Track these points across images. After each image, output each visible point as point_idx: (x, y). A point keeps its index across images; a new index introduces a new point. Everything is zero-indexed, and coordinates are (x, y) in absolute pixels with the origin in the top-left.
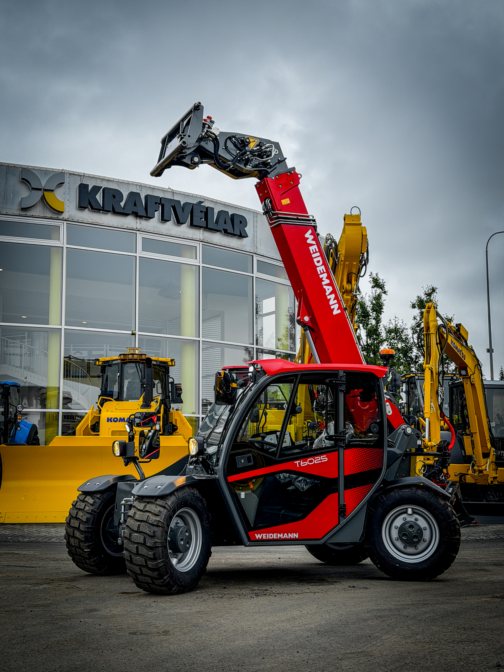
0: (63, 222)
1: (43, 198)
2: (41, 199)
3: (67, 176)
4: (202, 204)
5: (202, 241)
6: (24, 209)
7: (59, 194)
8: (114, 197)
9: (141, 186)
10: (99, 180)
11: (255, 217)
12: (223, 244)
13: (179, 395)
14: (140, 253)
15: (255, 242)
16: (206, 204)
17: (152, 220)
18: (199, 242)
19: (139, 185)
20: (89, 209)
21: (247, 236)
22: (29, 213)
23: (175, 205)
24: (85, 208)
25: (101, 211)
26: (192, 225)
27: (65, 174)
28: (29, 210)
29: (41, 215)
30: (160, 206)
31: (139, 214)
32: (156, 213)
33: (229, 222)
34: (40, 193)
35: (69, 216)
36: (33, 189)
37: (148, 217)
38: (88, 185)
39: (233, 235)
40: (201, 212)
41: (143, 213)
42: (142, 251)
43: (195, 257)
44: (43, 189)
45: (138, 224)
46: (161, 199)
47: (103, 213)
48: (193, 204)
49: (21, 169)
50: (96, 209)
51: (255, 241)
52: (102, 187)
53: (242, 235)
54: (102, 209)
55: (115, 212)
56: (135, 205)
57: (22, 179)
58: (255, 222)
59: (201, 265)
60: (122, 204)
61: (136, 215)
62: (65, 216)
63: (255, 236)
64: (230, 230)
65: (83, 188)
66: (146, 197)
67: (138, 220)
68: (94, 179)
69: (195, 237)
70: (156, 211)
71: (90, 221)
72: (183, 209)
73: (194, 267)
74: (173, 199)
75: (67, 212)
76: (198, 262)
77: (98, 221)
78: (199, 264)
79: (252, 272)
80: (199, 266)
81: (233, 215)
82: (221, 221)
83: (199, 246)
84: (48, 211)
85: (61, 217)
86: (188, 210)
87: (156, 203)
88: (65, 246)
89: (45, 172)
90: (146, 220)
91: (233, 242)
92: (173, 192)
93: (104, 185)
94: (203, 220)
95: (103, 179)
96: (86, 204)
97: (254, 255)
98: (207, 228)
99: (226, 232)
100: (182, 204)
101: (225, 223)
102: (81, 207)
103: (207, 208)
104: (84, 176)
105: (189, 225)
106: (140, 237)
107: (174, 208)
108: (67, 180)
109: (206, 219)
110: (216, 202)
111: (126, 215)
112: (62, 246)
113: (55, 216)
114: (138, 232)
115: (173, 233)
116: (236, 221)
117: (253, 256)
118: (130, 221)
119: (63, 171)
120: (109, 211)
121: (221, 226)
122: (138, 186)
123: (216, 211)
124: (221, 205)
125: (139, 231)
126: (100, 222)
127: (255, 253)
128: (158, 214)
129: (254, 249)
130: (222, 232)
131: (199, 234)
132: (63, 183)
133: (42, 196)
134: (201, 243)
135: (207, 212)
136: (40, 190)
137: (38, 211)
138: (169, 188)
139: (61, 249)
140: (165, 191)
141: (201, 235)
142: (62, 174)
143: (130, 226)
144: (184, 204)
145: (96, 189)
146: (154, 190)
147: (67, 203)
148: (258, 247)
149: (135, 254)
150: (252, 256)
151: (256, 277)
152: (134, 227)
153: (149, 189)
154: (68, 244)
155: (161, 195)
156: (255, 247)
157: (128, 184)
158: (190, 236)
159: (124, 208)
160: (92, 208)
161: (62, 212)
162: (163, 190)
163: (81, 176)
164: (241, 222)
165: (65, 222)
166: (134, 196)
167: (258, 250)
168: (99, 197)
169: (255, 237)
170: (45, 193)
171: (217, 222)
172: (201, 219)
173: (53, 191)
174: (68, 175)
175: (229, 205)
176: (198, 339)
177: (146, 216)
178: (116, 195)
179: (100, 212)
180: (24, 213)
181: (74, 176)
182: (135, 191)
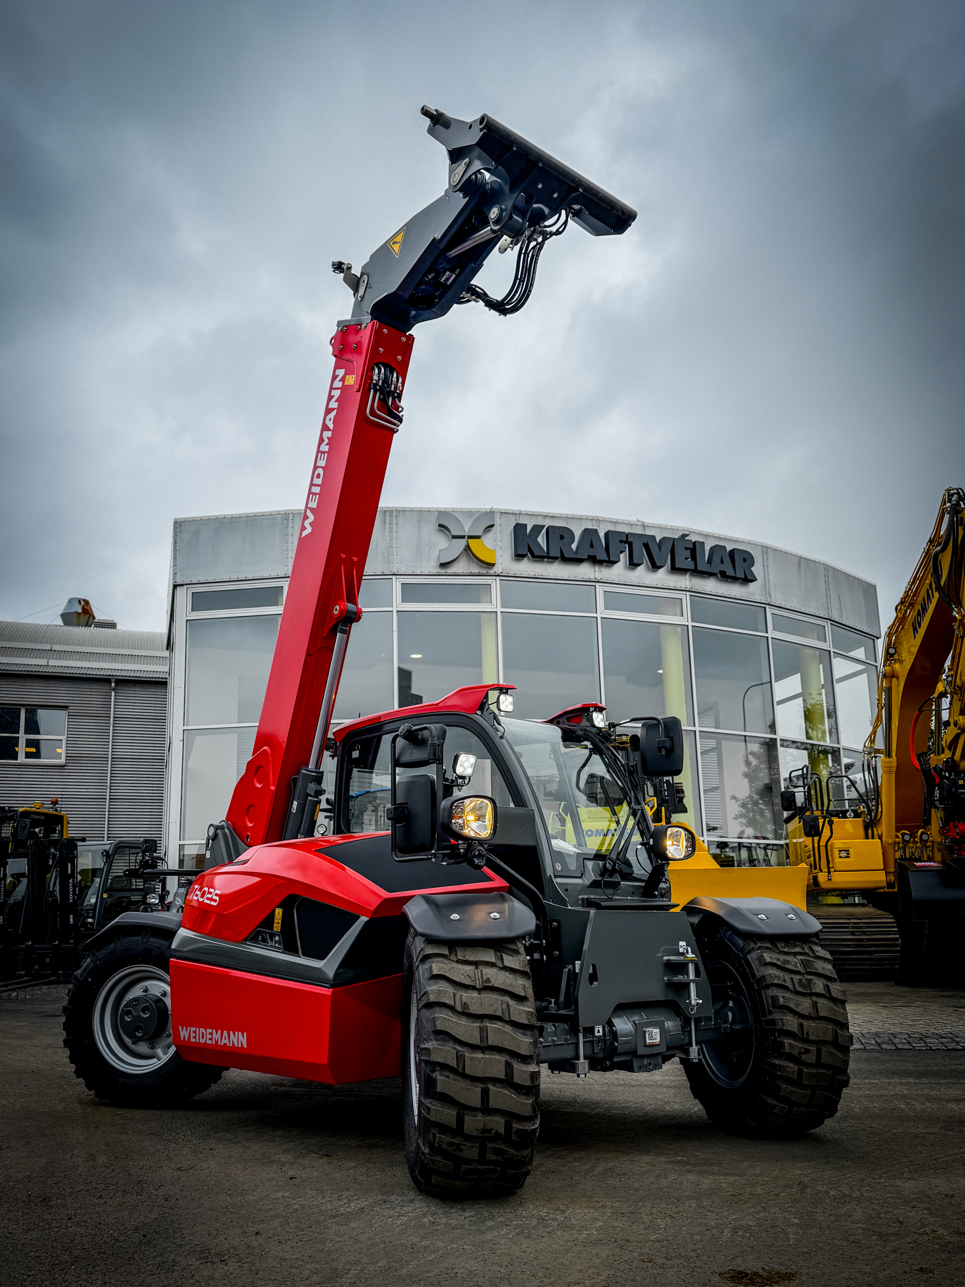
0: (494, 578)
1: (468, 548)
2: (465, 550)
3: (497, 516)
4: (687, 538)
5: (689, 591)
6: (443, 565)
7: (488, 540)
8: (562, 537)
9: (598, 520)
10: (540, 518)
11: (765, 554)
12: (720, 592)
13: (681, 800)
14: (602, 612)
15: (767, 588)
16: (693, 538)
17: (616, 565)
18: (685, 593)
19: (596, 520)
20: (529, 558)
21: (754, 580)
22: (450, 570)
23: (648, 543)
24: (524, 556)
25: (546, 560)
26: (675, 569)
27: (495, 514)
28: (449, 567)
29: (466, 571)
30: (627, 545)
31: (598, 558)
32: (622, 556)
33: (727, 560)
34: (463, 542)
35: (503, 569)
36: (454, 537)
37: (611, 563)
38: (526, 525)
39: (734, 579)
40: (686, 548)
41: (602, 556)
42: (605, 609)
43: (679, 612)
44: (466, 537)
45: (597, 573)
46: (627, 535)
47: (547, 561)
48: (674, 539)
49: (437, 513)
50: (539, 557)
51: (768, 586)
52: (544, 526)
53: (747, 579)
54: (546, 555)
55: (566, 559)
56: (592, 546)
57: (440, 525)
58: (765, 560)
59: (690, 624)
60: (574, 546)
61: (594, 561)
62: (497, 569)
63: (767, 578)
64: (730, 572)
65: (519, 529)
66: (607, 535)
67: (597, 568)
68: (534, 516)
69: (678, 586)
70: (621, 552)
71: (531, 574)
72: (660, 545)
73: (679, 629)
74: (644, 533)
75: (499, 564)
76: (686, 620)
77: (542, 574)
78: (687, 624)
79: (765, 631)
80: (688, 626)
81: (732, 552)
82: (716, 559)
83: (686, 599)
84: (474, 565)
85: (492, 572)
86: (667, 548)
87: (621, 542)
88: (499, 610)
89: (469, 513)
90: (607, 566)
91: (735, 590)
92: (644, 526)
93: (548, 523)
94: (690, 560)
95: (546, 517)
96: (524, 551)
97: (767, 607)
98: (697, 572)
99: (724, 577)
100: (658, 541)
101: (722, 562)
102: (519, 556)
103: (694, 543)
104: (520, 514)
105: (670, 569)
106: (600, 590)
107: (646, 546)
108: (497, 521)
109: (694, 557)
110: (706, 536)
111: (578, 561)
112: (495, 610)
113: (484, 571)
114: (597, 585)
115: (648, 583)
116: (738, 560)
117: (765, 608)
118: (586, 571)
119: (492, 510)
120: (555, 558)
121: (716, 568)
122: (594, 521)
123: (707, 548)
124: (714, 539)
125: (598, 582)
126: (546, 575)
127: (769, 604)
128: (624, 557)
129: (766, 598)
130: (717, 577)
131: (685, 581)
132: (492, 526)
133: (466, 546)
134: (688, 594)
135: (694, 549)
136: (463, 537)
137: (461, 567)
138: (638, 521)
139: (493, 615)
140: (632, 524)
141: (688, 581)
142: (491, 513)
143: (586, 577)
144: (660, 540)
145: (537, 529)
146: (617, 525)
147: (499, 552)
148: (773, 594)
149: (595, 615)
150: (763, 609)
151: (772, 638)
152: (592, 578)
153: (610, 524)
154: (503, 607)
155: (627, 530)
156: (768, 595)
157: (580, 519)
158: (672, 585)
159: (576, 552)
160: (533, 556)
161: (493, 565)
162: (630, 524)
163: (515, 514)
164: (745, 560)
165: (498, 578)
166: (589, 535)
167: (773, 599)
168: (541, 539)
169: (767, 581)
170: (469, 540)
171: (710, 561)
172: (687, 559)
173: (479, 537)
174: (499, 514)
175: (725, 539)
176: (693, 728)
177: (607, 559)
178: (564, 534)
179: (543, 561)
180: (443, 571)
181: (506, 515)
182: (591, 527)
